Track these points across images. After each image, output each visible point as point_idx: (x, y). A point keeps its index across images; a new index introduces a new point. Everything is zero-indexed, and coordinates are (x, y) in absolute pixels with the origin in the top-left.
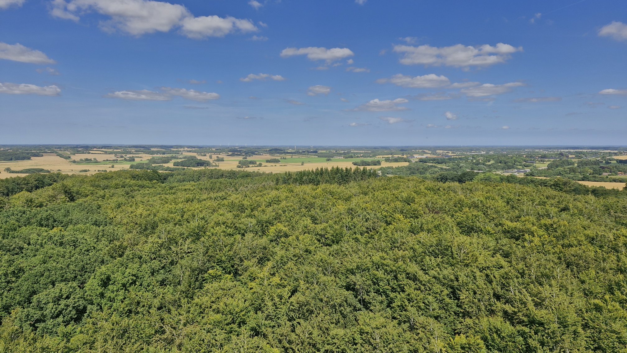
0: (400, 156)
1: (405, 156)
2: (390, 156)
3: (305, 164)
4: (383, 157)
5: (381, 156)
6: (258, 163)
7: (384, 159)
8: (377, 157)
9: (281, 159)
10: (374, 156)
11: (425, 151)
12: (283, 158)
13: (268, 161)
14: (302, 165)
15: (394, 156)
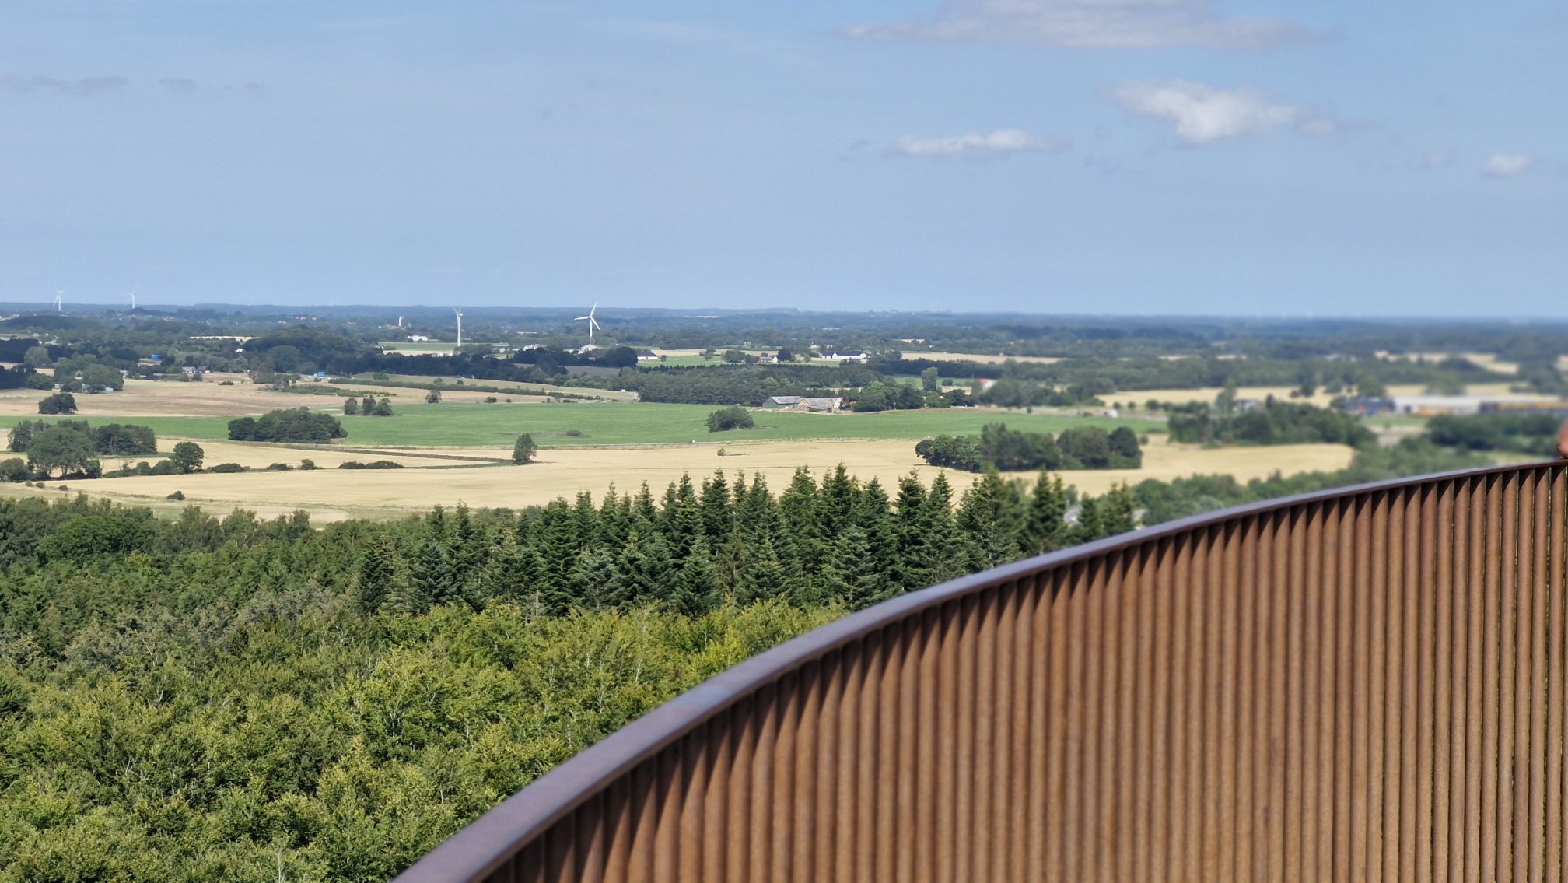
0: (1282, 394)
1: (1321, 399)
2: (1208, 395)
3: (540, 455)
4: (1152, 406)
5: (1141, 398)
6: (166, 445)
7: (1162, 418)
8: (1109, 400)
9: (349, 409)
10: (1086, 392)
11: (1475, 358)
12: (369, 408)
13: (244, 431)
14: (521, 459)
15: (1243, 394)
